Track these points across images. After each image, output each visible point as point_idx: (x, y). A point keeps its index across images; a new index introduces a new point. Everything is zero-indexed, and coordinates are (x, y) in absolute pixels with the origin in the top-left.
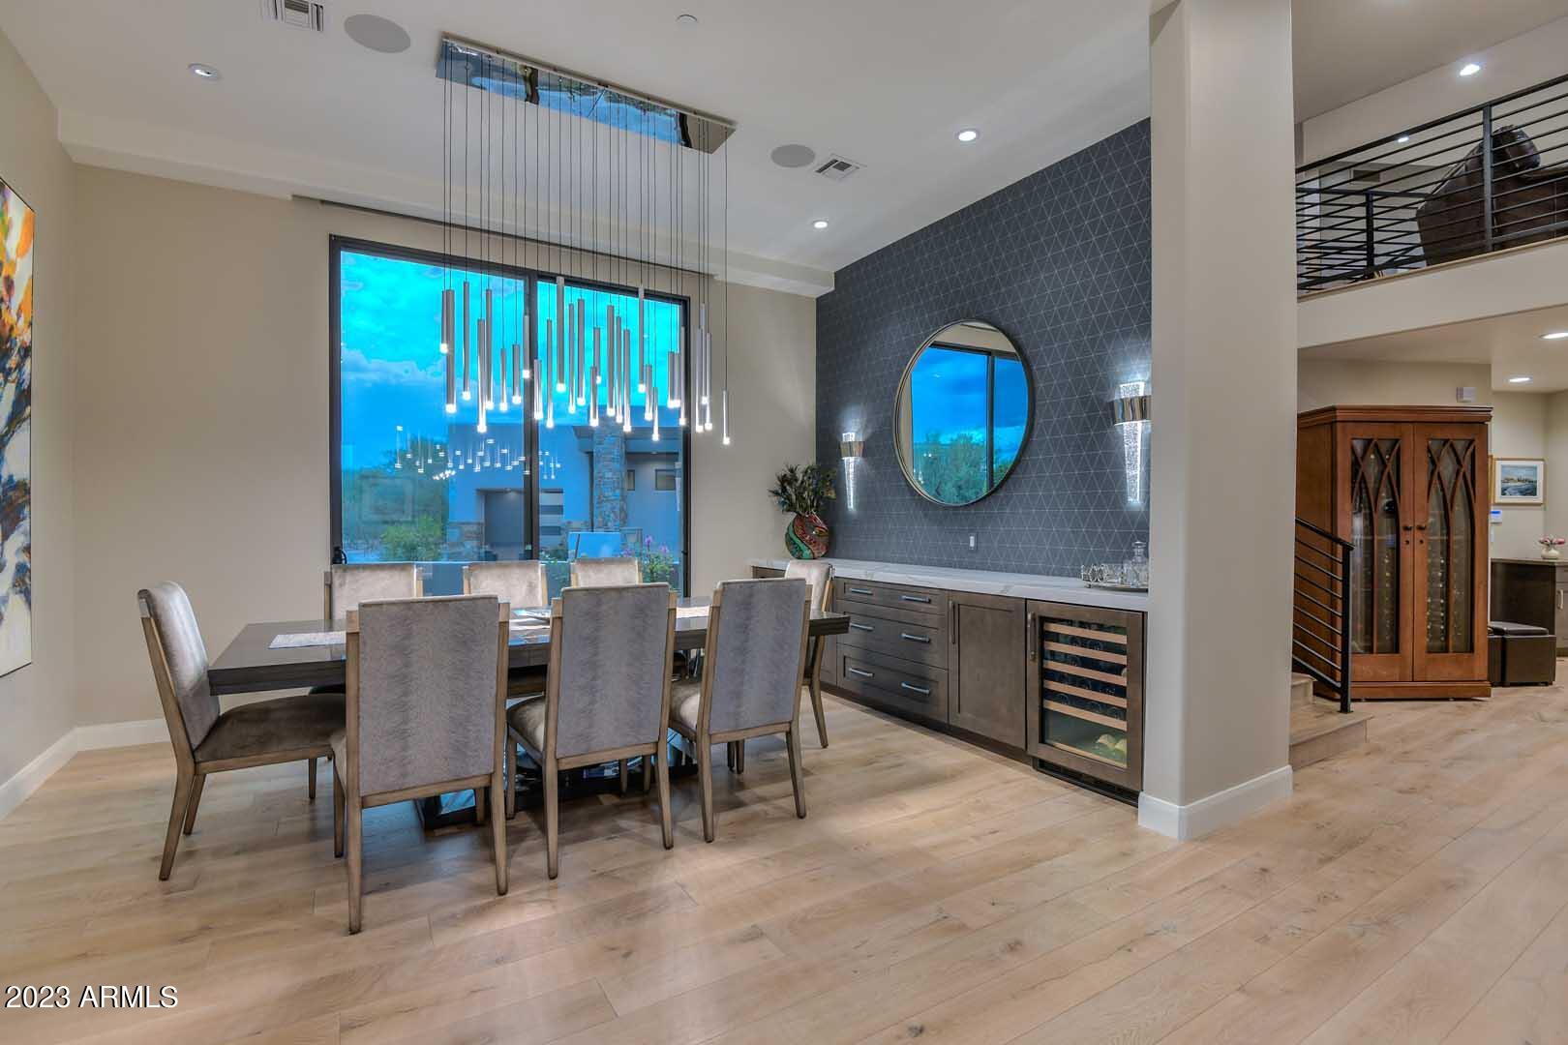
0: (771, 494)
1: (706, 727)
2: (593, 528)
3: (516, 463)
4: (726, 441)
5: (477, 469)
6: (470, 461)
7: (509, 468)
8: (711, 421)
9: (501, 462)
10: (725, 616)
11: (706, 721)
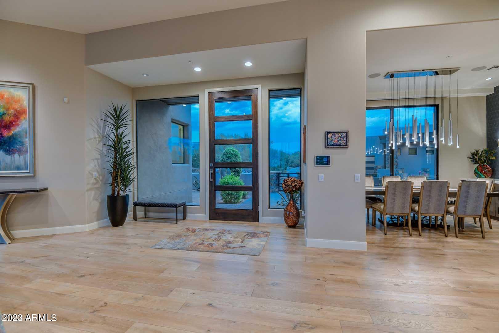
0: (468, 158)
1: (456, 213)
2: (385, 168)
3: (380, 152)
4: (458, 147)
5: (369, 154)
6: (368, 152)
7: (379, 153)
8: (452, 142)
9: (376, 152)
10: (462, 188)
11: (456, 211)
